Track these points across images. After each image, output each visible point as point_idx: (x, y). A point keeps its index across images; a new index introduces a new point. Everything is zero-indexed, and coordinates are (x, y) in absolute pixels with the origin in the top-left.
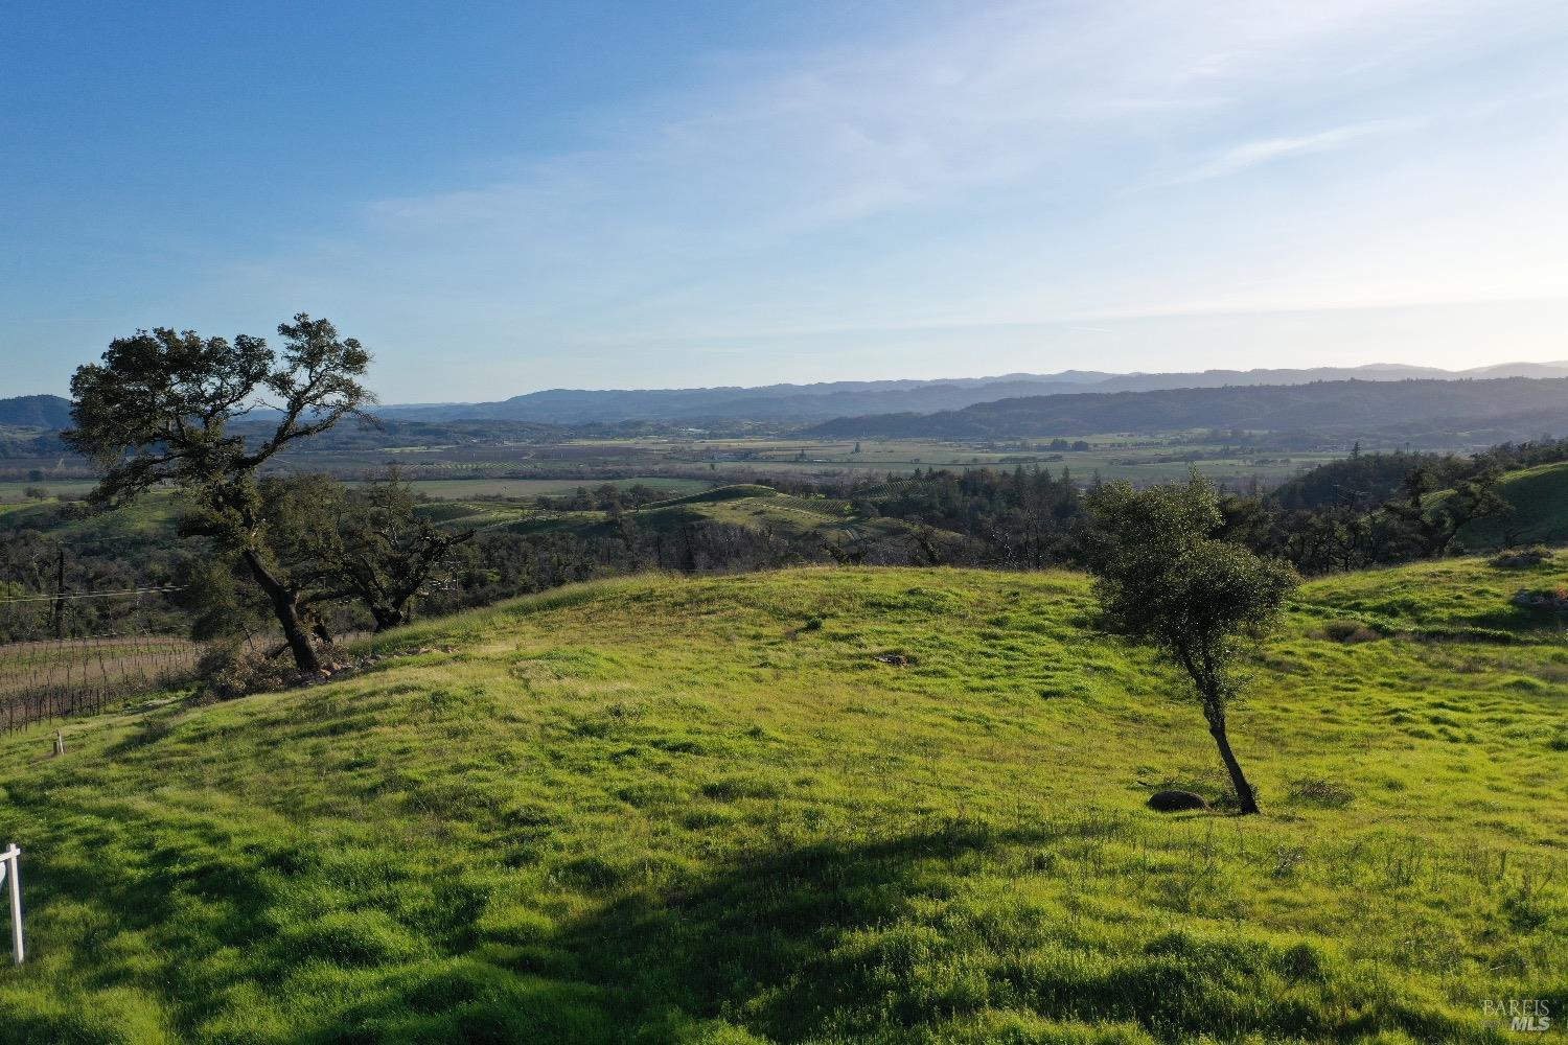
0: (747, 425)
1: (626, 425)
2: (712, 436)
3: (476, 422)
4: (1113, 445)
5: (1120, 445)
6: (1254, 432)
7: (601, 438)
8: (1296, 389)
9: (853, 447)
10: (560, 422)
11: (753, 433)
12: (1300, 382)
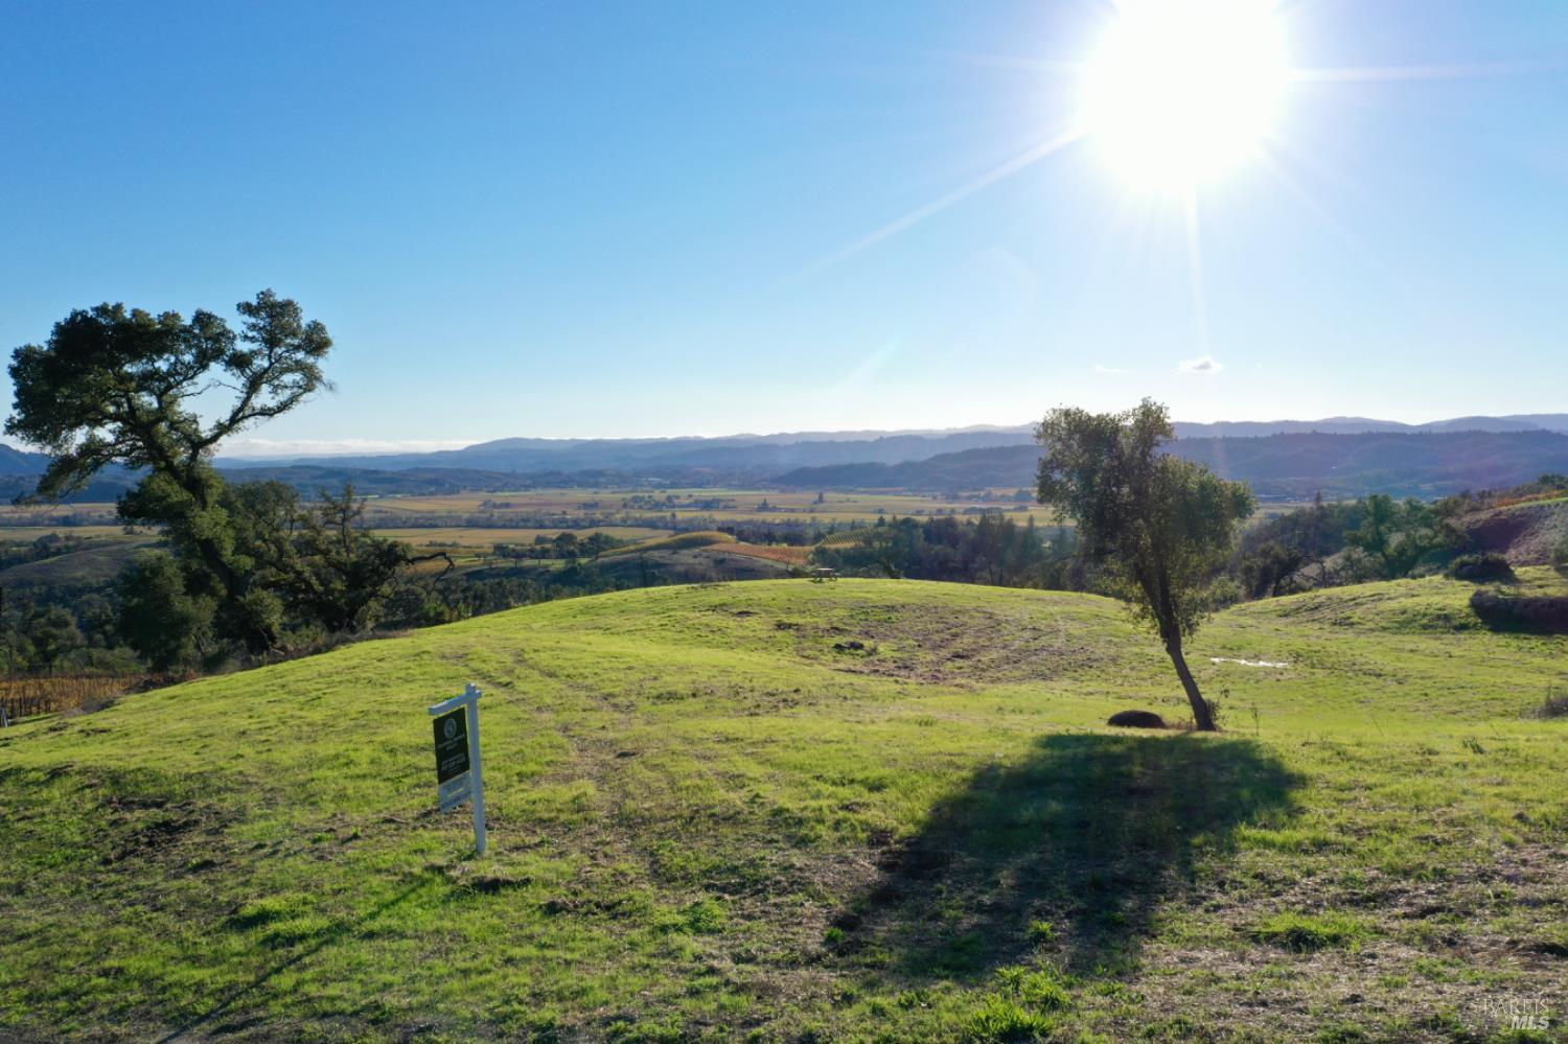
0: (709, 474)
1: (584, 474)
2: (673, 486)
3: (433, 470)
8: (1257, 441)
9: (816, 497)
10: (517, 471)
11: (714, 483)
12: (1261, 434)
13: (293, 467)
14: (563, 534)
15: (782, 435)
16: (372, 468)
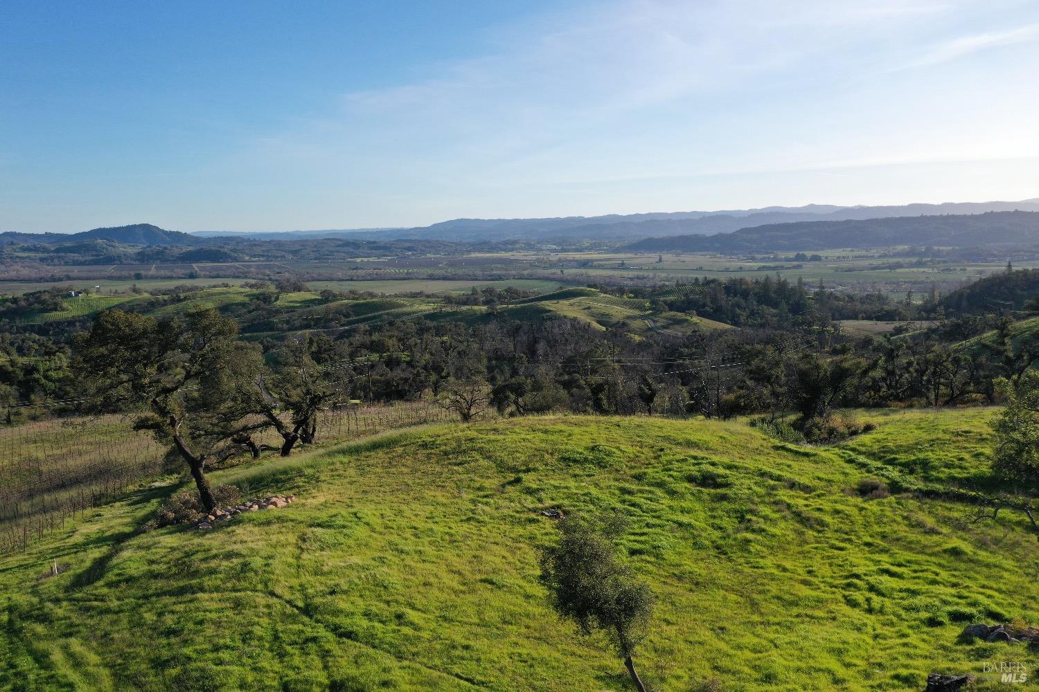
0: (586, 243)
1: (506, 243)
2: (563, 250)
3: (410, 241)
4: (839, 257)
5: (844, 257)
6: (941, 248)
7: (490, 252)
8: (973, 217)
9: (657, 260)
10: (463, 241)
11: (590, 249)
12: (977, 213)
13: (325, 239)
16: (373, 240)
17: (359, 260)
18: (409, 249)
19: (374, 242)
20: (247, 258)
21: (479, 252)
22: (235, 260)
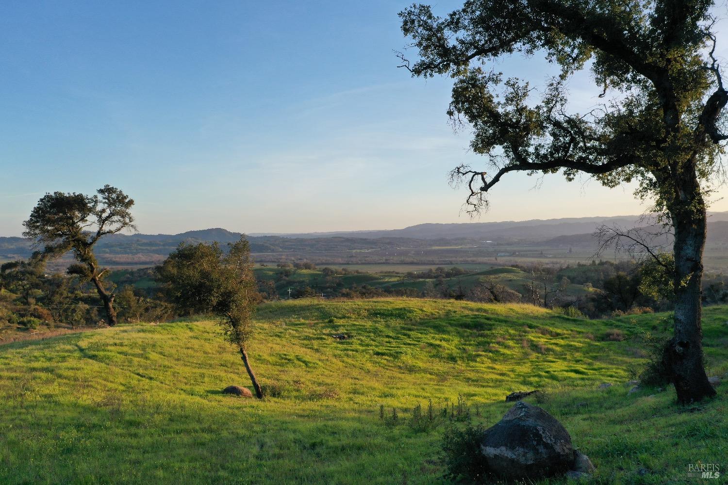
0: (514, 239)
1: (457, 239)
2: (497, 245)
3: (390, 238)
7: (445, 246)
9: (568, 250)
10: (427, 238)
11: (517, 243)
13: (333, 237)
14: (439, 268)
15: (554, 220)
16: (364, 238)
17: (354, 251)
18: (389, 243)
19: (366, 239)
20: (281, 250)
21: (437, 246)
22: (273, 251)
